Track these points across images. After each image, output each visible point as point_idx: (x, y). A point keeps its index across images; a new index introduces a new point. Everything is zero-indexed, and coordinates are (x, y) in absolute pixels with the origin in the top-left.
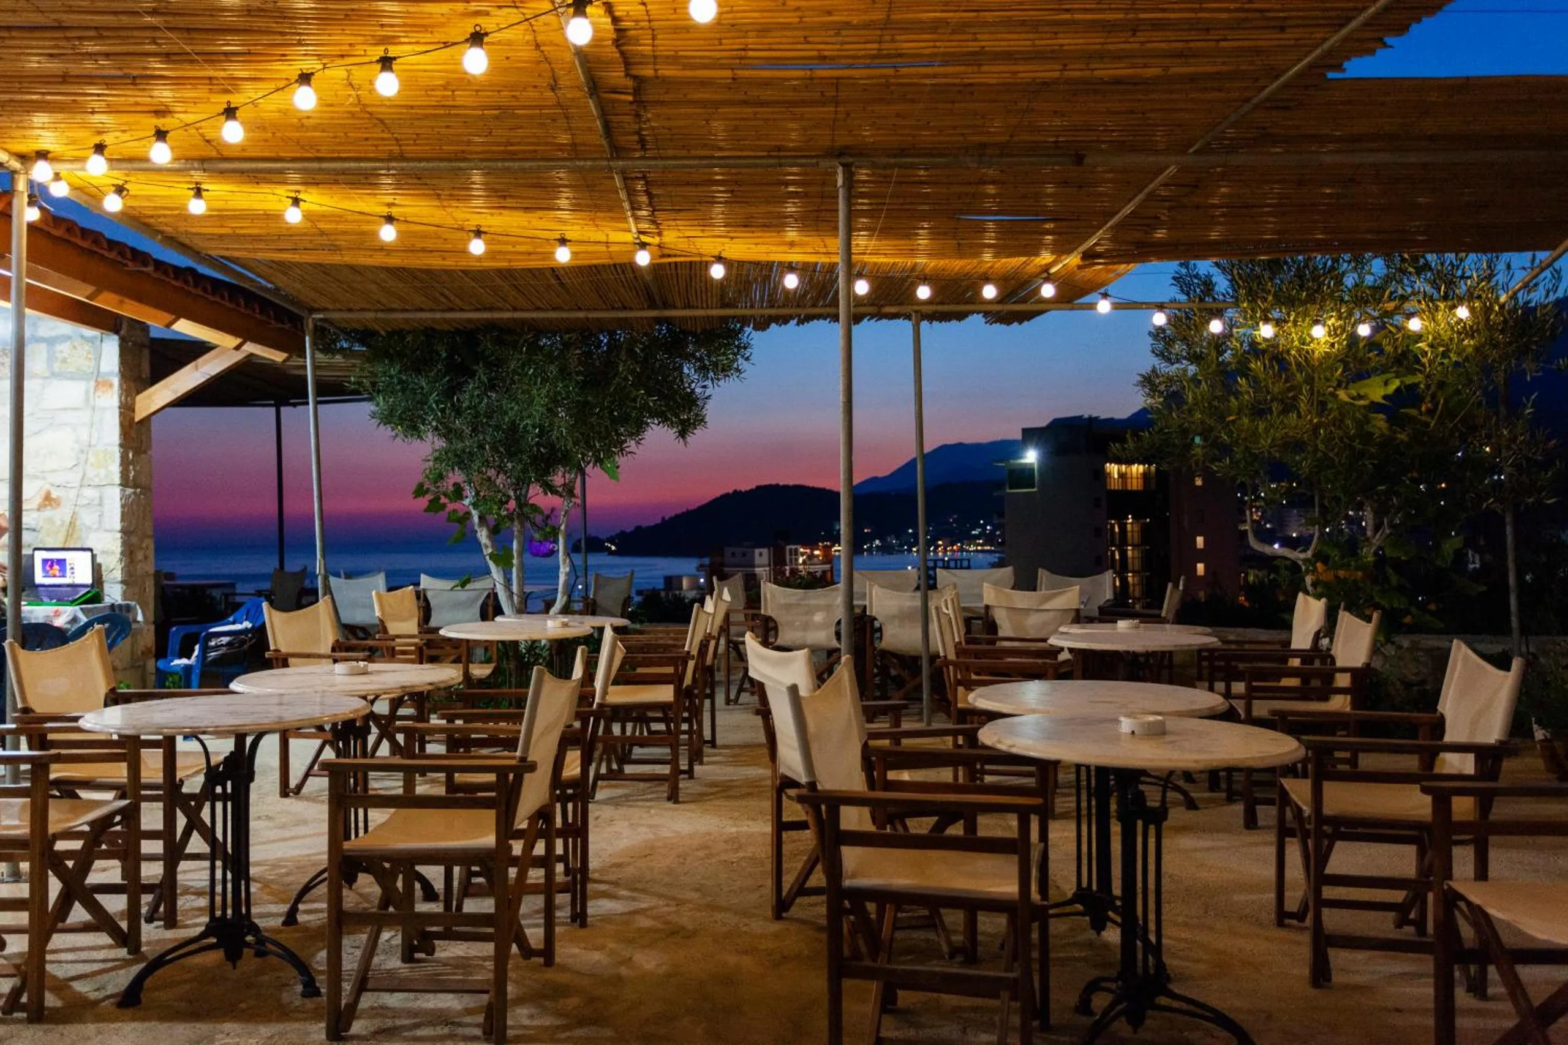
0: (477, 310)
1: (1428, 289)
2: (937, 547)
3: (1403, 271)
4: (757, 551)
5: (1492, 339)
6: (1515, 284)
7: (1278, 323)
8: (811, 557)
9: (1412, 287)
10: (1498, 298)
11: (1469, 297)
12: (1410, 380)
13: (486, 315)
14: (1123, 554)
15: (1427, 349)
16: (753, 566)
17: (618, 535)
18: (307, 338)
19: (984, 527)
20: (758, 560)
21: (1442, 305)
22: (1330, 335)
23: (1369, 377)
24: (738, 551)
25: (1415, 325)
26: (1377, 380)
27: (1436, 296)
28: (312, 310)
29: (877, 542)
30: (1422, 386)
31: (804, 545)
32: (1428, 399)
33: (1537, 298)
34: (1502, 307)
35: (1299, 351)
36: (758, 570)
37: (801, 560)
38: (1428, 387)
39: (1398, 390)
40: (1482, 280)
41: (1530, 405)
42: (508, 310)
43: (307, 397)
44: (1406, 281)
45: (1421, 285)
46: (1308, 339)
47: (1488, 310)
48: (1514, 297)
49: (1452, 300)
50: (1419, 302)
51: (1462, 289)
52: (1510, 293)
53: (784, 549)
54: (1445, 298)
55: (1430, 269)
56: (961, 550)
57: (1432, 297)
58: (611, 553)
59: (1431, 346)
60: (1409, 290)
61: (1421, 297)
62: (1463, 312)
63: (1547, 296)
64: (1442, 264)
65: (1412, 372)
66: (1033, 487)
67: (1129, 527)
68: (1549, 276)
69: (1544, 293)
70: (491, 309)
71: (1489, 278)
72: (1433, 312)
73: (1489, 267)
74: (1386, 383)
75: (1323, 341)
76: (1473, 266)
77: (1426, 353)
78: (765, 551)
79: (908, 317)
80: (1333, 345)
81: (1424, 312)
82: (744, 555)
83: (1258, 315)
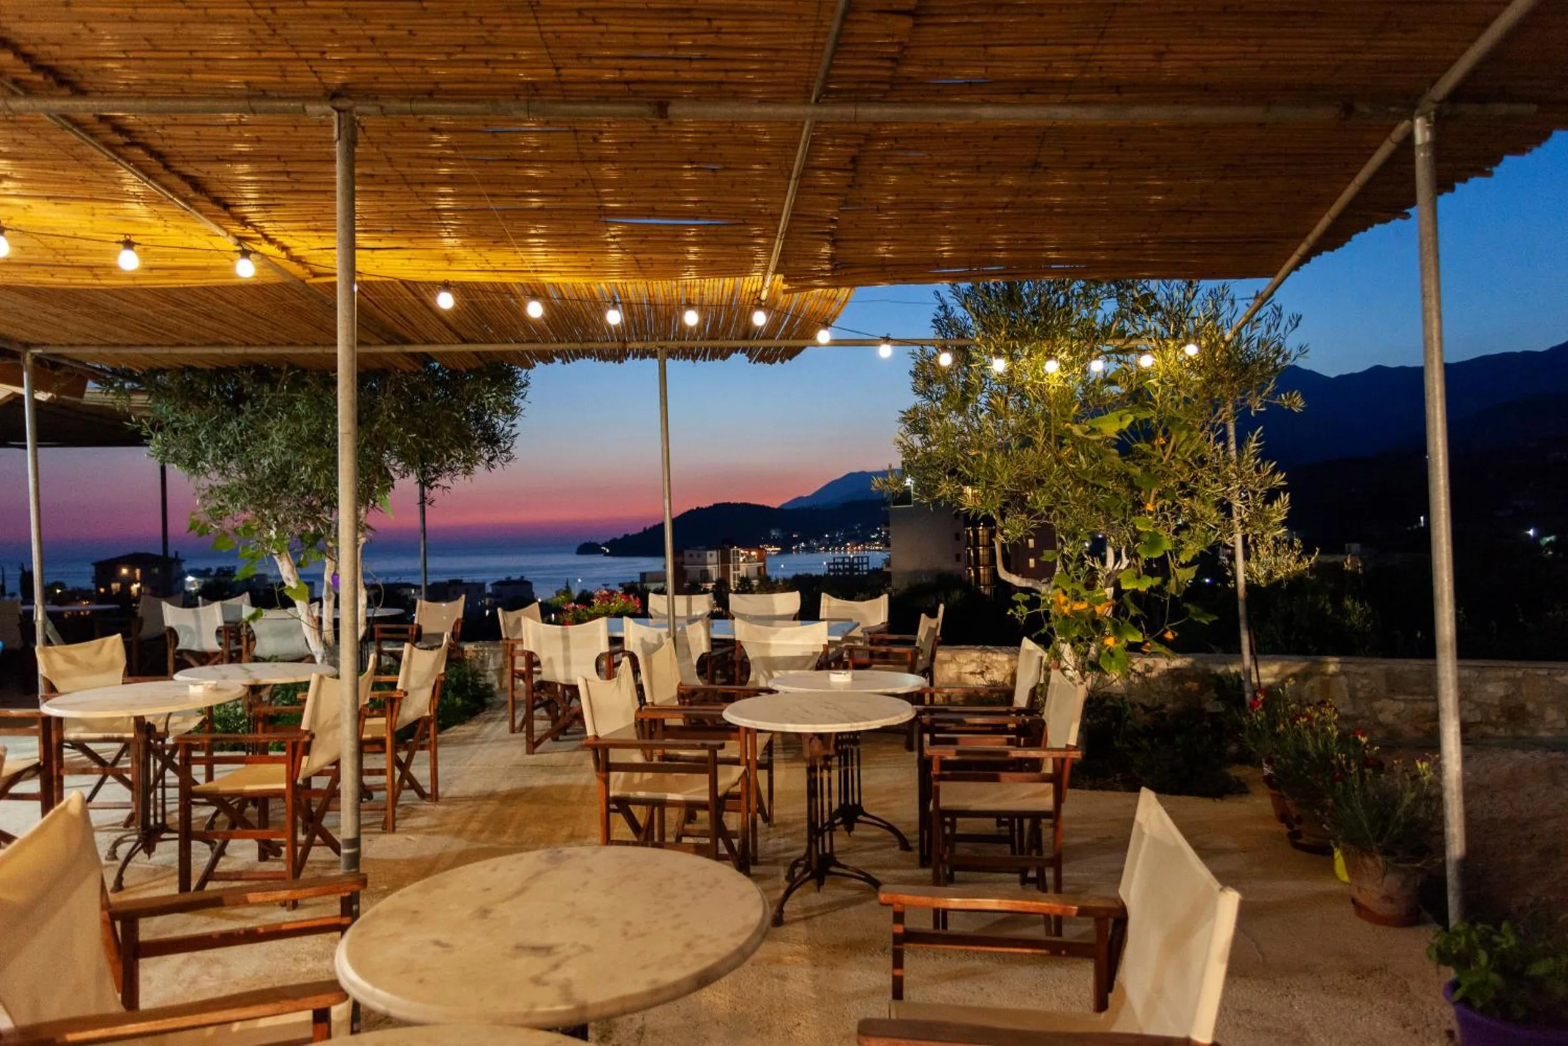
0: (207, 345)
1: (1159, 328)
2: (846, 547)
3: (1137, 311)
4: (709, 553)
5: (1218, 375)
6: (1238, 320)
7: (1013, 358)
8: (749, 557)
9: (1144, 326)
10: (1222, 336)
11: (1194, 336)
12: (1143, 415)
13: (218, 350)
14: (977, 553)
15: (1157, 385)
16: (706, 564)
17: (611, 541)
18: (25, 374)
19: (880, 532)
20: (709, 560)
21: (1171, 343)
22: (1062, 370)
23: (1107, 413)
24: (695, 553)
25: (1146, 361)
26: (1112, 416)
27: (1166, 333)
28: (28, 345)
29: (803, 545)
30: (1154, 421)
31: (743, 548)
32: (1160, 433)
33: (1259, 334)
34: (1227, 343)
35: (1033, 386)
36: (709, 567)
37: (741, 559)
38: (1160, 422)
39: (1133, 423)
40: (1208, 319)
41: (1254, 438)
42: (240, 346)
43: (25, 440)
44: (1137, 320)
45: (1152, 324)
46: (1042, 374)
47: (1212, 347)
48: (1238, 332)
49: (1181, 337)
50: (1150, 340)
51: (1189, 326)
52: (1234, 329)
53: (728, 551)
54: (1175, 337)
55: (1160, 309)
56: (864, 550)
57: (1162, 335)
58: (606, 554)
59: (1162, 382)
60: (1140, 329)
61: (1152, 336)
62: (1191, 350)
63: (1268, 332)
64: (1171, 304)
65: (1144, 407)
66: (910, 503)
67: (980, 533)
68: (1270, 311)
69: (1265, 329)
70: (222, 344)
71: (1215, 317)
72: (1163, 347)
73: (1214, 306)
74: (1121, 419)
75: (1056, 375)
76: (1199, 307)
77: (1157, 389)
78: (714, 553)
79: (654, 355)
80: (1066, 380)
81: (1154, 349)
82: (699, 556)
83: (992, 350)
